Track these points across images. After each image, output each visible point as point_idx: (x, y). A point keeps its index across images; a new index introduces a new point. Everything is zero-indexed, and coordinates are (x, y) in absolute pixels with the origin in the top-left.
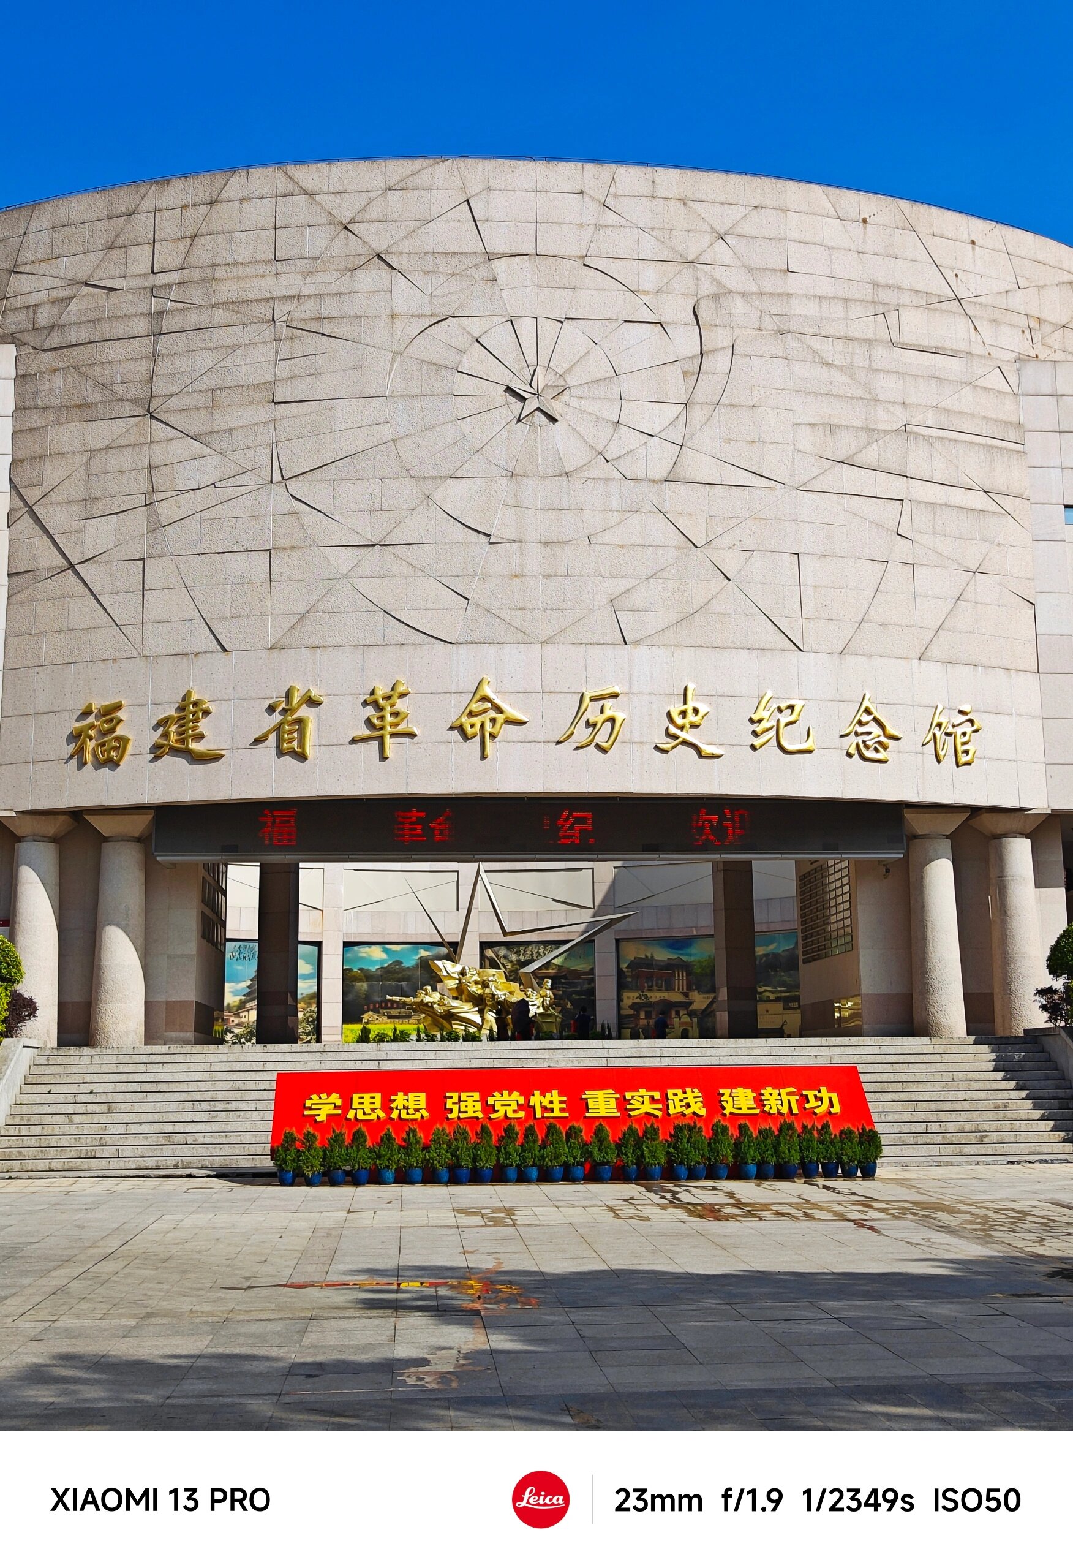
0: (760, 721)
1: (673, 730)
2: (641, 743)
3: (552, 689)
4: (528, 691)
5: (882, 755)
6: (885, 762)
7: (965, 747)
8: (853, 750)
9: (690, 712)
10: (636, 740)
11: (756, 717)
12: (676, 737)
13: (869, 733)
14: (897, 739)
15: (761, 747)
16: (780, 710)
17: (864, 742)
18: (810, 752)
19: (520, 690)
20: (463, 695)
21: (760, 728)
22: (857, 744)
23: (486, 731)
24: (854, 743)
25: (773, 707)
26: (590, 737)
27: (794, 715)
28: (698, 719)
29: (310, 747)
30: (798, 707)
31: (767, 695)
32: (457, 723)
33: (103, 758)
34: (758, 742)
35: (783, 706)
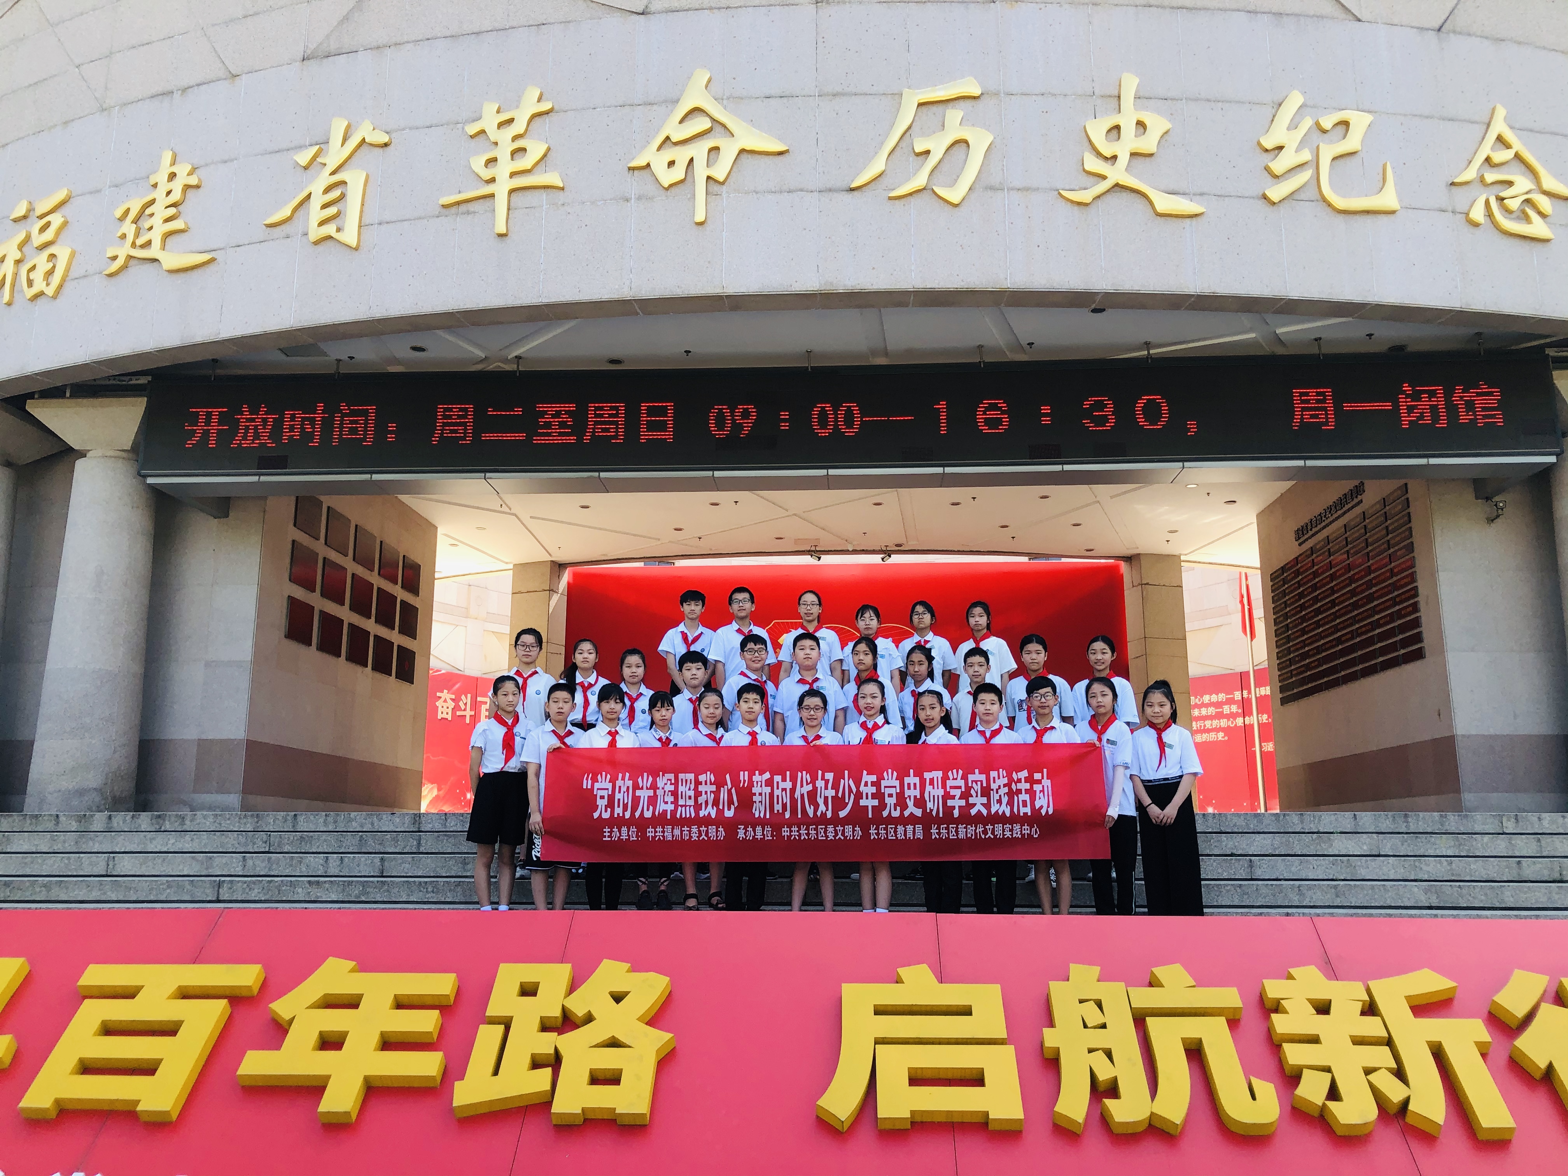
0: (1280, 148)
1: (1093, 164)
2: (1027, 189)
3: (839, 89)
4: (787, 93)
5: (1538, 228)
6: (1543, 242)
8: (1478, 214)
9: (1128, 131)
10: (1017, 184)
11: (1269, 141)
12: (1101, 177)
13: (1510, 184)
14: (1565, 199)
15: (1283, 200)
16: (1324, 132)
17: (1501, 200)
18: (1389, 213)
19: (774, 92)
20: (655, 107)
21: (1279, 165)
22: (1487, 202)
23: (701, 172)
24: (1481, 202)
25: (1307, 123)
26: (920, 180)
27: (1352, 143)
28: (1149, 143)
29: (360, 227)
30: (1360, 121)
31: (1295, 100)
32: (641, 162)
33: (30, 293)
34: (1276, 192)
35: (1327, 123)
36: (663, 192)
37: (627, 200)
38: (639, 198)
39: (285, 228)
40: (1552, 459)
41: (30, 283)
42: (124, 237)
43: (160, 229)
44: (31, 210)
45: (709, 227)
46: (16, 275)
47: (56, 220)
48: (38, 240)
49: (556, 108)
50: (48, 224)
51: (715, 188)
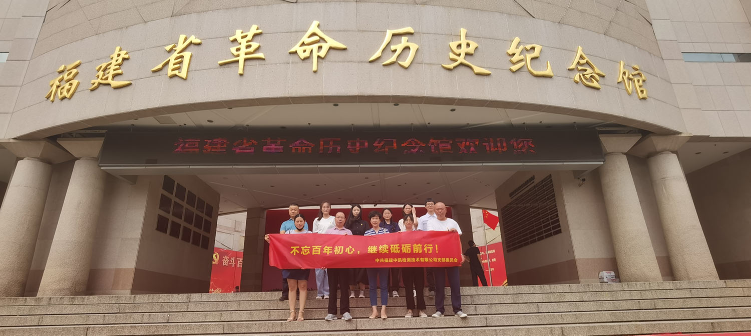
0: (514, 54)
1: (452, 56)
2: (431, 64)
3: (364, 29)
4: (346, 30)
5: (595, 84)
6: (598, 89)
7: (642, 89)
8: (577, 78)
9: (464, 46)
10: (427, 62)
11: (510, 52)
12: (456, 61)
13: (586, 70)
14: (603, 77)
15: (516, 71)
16: (527, 50)
17: (584, 75)
18: (550, 77)
19: (342, 29)
20: (299, 33)
21: (515, 59)
22: (580, 75)
23: (315, 55)
24: (578, 75)
25: (521, 47)
26: (393, 58)
27: (536, 53)
28: (471, 50)
29: (188, 72)
30: (538, 48)
31: (517, 40)
32: (293, 50)
33: (60, 96)
34: (514, 68)
35: (528, 47)
36: (301, 61)
37: (288, 63)
38: (292, 63)
39: (160, 73)
40: (602, 163)
41: (61, 93)
42: (98, 77)
43: (112, 72)
44: (65, 68)
45: (319, 72)
46: (56, 92)
47: (74, 71)
48: (66, 78)
49: (263, 32)
50: (71, 72)
51: (320, 60)
